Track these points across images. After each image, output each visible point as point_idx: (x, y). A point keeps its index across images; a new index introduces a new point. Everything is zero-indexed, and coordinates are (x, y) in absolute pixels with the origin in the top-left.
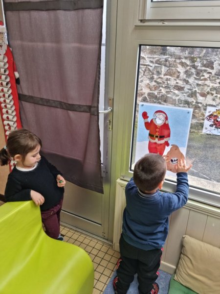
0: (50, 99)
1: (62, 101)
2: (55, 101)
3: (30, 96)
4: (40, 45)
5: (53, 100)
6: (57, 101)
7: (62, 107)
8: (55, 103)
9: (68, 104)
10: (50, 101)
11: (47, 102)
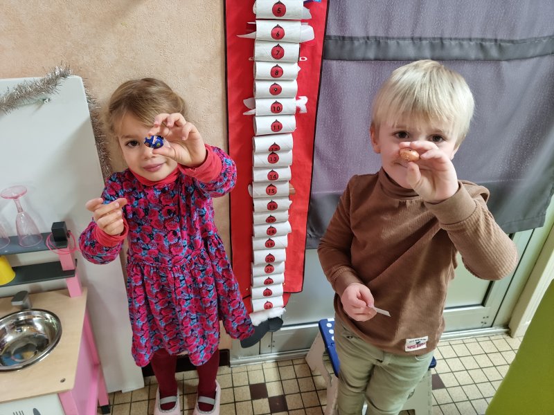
0: (446, 35)
1: (489, 36)
2: (463, 39)
3: (368, 38)
5: (456, 39)
6: (470, 39)
7: (481, 56)
8: (461, 46)
9: (512, 42)
10: (446, 43)
11: (432, 46)
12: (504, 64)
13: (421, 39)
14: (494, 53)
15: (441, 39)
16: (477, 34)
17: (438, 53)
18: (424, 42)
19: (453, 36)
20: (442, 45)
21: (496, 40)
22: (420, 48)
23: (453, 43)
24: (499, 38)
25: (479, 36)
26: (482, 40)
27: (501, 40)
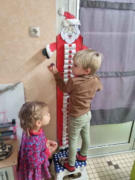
0: (108, 71)
1: (118, 71)
4: (108, 34)
5: (110, 72)
6: (113, 72)
7: (117, 76)
8: (112, 73)
9: (124, 72)
10: (108, 73)
11: (105, 74)
12: (123, 77)
13: (102, 72)
14: (120, 75)
15: (107, 72)
16: (115, 71)
17: (106, 75)
18: (103, 73)
19: (109, 71)
20: (107, 73)
21: (120, 72)
22: (102, 74)
23: (110, 73)
24: (120, 71)
25: (116, 71)
26: (116, 72)
27: (121, 72)
